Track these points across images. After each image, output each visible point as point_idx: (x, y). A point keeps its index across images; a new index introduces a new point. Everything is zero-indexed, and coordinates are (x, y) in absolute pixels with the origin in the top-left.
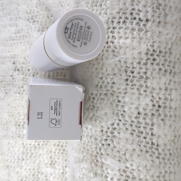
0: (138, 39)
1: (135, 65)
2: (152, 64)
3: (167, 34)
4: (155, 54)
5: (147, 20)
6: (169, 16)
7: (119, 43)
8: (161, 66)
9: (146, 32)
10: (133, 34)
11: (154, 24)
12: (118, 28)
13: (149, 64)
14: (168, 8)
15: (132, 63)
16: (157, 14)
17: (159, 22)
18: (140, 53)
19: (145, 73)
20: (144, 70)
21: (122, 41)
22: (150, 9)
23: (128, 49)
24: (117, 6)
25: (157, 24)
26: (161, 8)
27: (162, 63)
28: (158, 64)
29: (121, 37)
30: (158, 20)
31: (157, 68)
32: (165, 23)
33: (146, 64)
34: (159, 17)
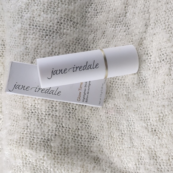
0: (73, 31)
1: (71, 44)
2: (78, 45)
3: (86, 31)
4: (80, 40)
5: (77, 23)
6: (87, 22)
7: (63, 31)
8: (82, 47)
9: (76, 29)
10: (71, 29)
11: (80, 26)
12: (63, 24)
13: (77, 45)
14: (87, 18)
15: (69, 44)
16: (82, 21)
17: (83, 25)
18: (73, 39)
19: (75, 49)
20: (74, 48)
21: (65, 31)
22: (79, 18)
23: (68, 36)
24: (64, 12)
25: (81, 25)
26: (83, 18)
27: (83, 45)
28: (81, 46)
29: (64, 29)
30: (82, 24)
31: (80, 47)
32: (85, 26)
33: (75, 45)
34: (83, 23)
